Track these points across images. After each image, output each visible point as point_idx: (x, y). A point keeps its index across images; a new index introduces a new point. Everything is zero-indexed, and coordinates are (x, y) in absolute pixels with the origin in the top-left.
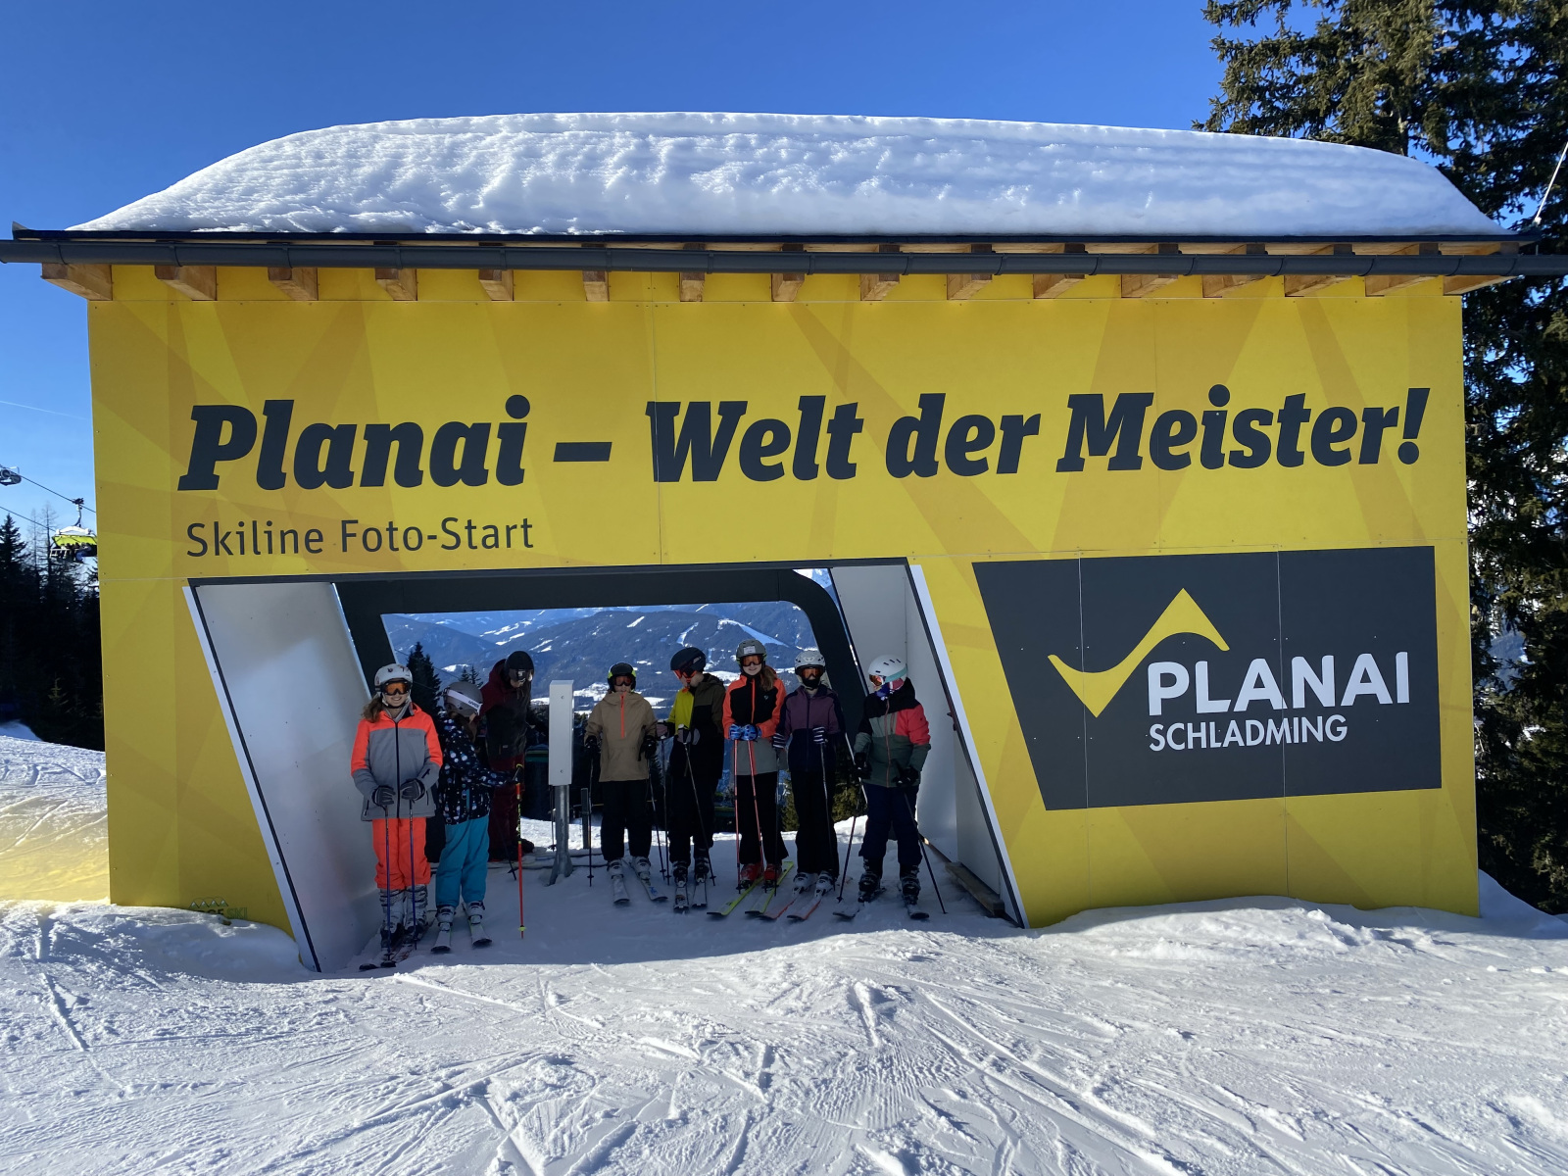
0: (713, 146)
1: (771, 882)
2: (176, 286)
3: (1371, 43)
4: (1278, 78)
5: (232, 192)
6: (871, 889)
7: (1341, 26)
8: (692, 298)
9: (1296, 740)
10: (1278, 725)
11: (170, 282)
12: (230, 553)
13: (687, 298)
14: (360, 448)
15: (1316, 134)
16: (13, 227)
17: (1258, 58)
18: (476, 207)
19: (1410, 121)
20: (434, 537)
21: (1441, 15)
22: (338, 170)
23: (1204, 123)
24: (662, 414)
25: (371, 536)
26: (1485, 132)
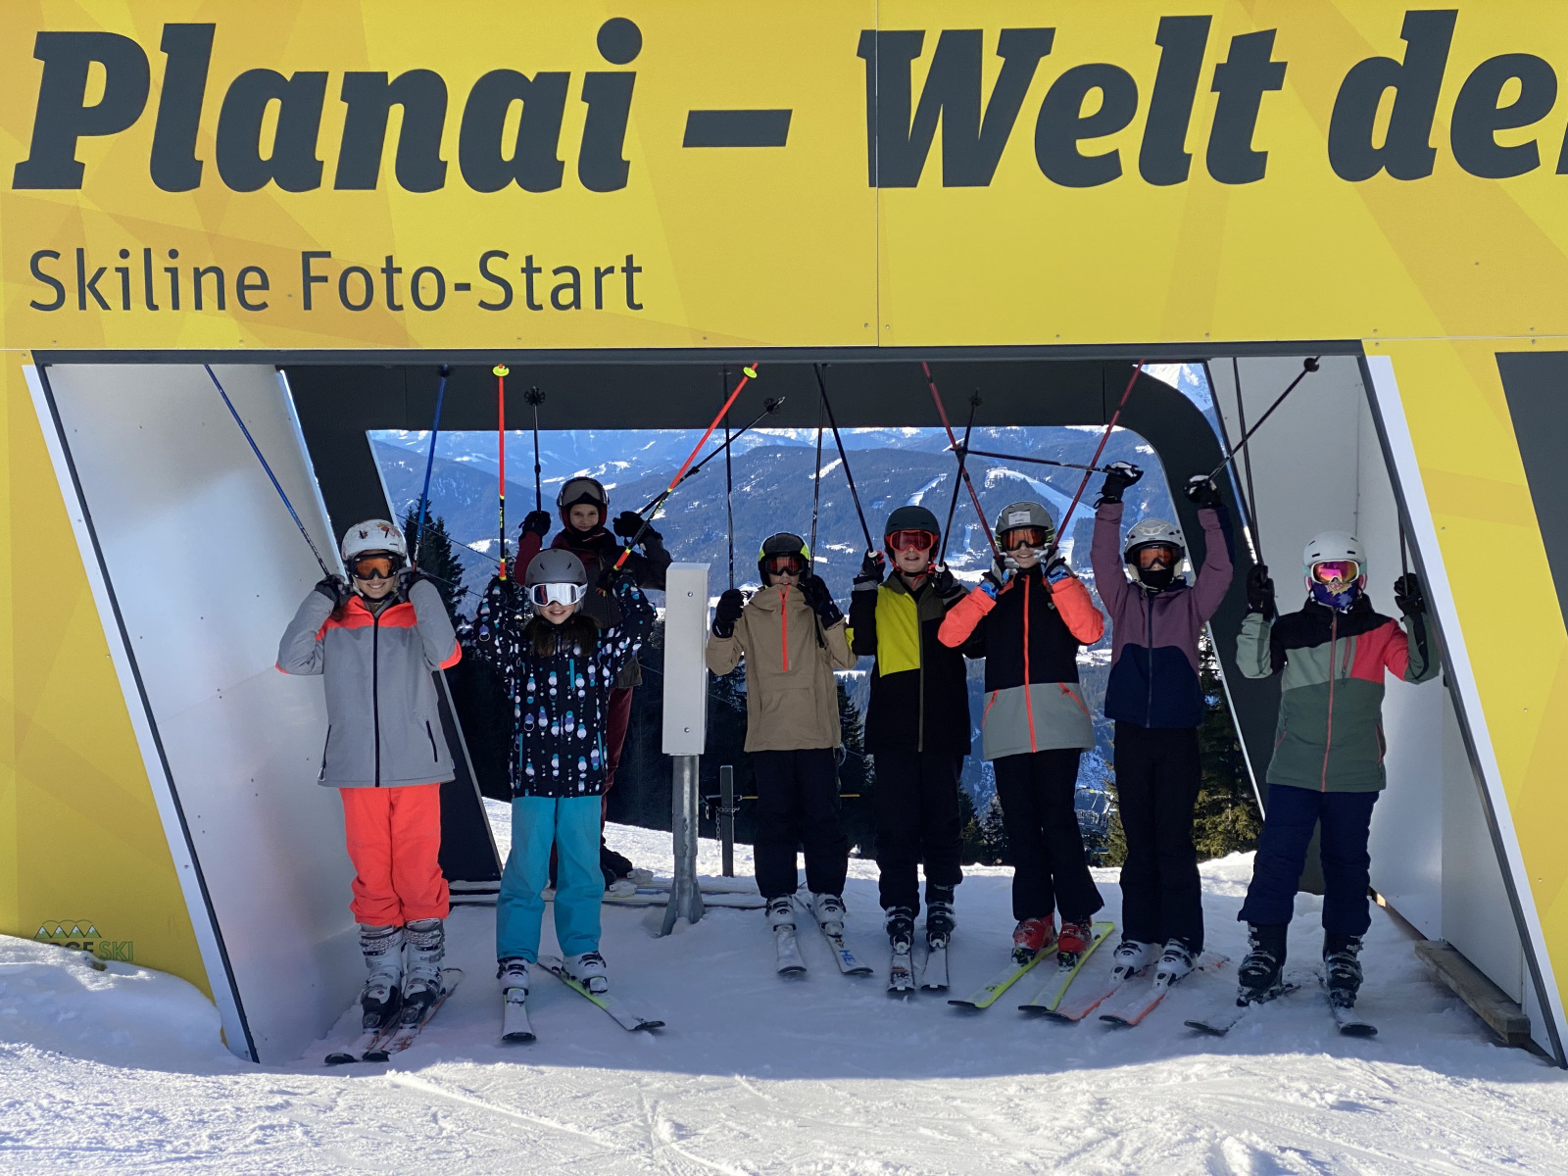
1: (1070, 953)
6: (1262, 979)
12: (105, 306)
14: (334, 115)
20: (466, 287)
24: (885, 54)
25: (356, 281)
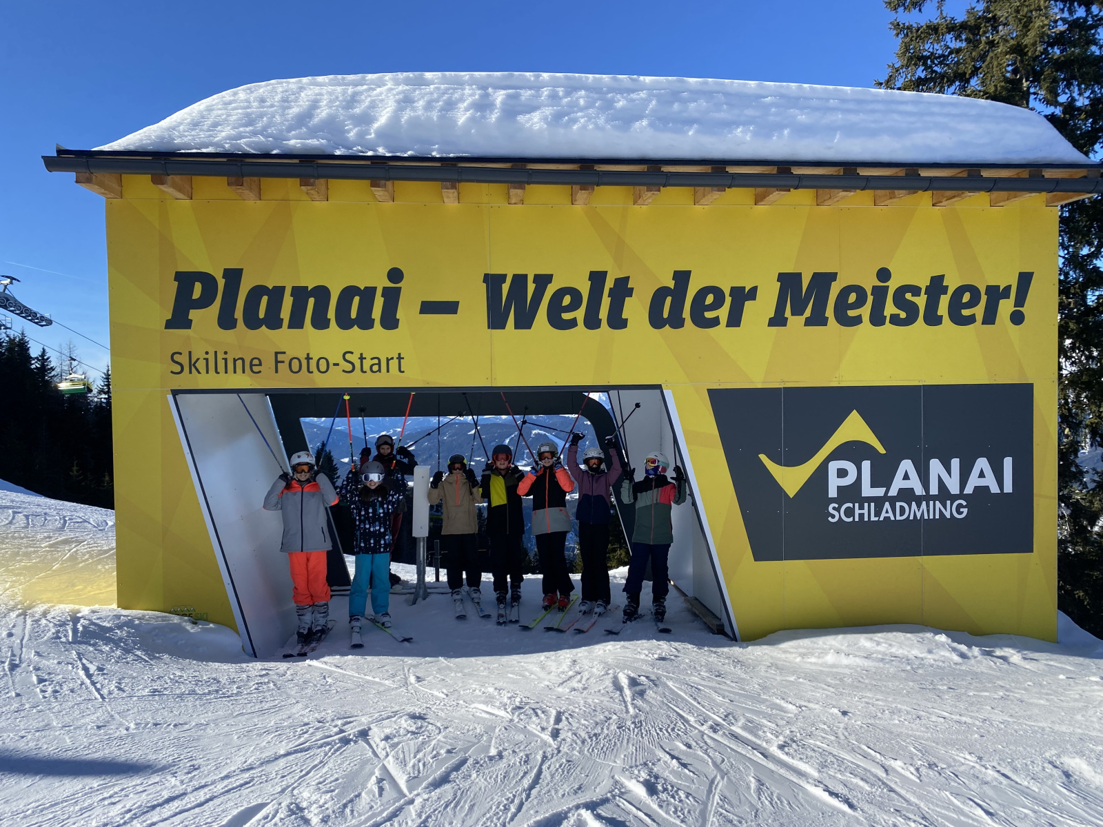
0: (533, 96)
1: (563, 607)
2: (165, 189)
3: (1005, 25)
4: (937, 50)
5: (204, 125)
6: (631, 613)
7: (984, 12)
8: (516, 202)
9: (931, 517)
10: (919, 506)
11: (161, 187)
12: (199, 373)
13: (513, 202)
14: (288, 302)
15: (963, 91)
16: (57, 148)
17: (923, 36)
18: (369, 137)
19: (1031, 82)
20: (337, 365)
21: (1056, 5)
22: (275, 110)
23: (883, 81)
24: (493, 282)
25: (295, 363)
26: (1086, 89)
